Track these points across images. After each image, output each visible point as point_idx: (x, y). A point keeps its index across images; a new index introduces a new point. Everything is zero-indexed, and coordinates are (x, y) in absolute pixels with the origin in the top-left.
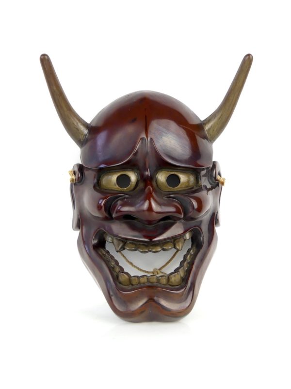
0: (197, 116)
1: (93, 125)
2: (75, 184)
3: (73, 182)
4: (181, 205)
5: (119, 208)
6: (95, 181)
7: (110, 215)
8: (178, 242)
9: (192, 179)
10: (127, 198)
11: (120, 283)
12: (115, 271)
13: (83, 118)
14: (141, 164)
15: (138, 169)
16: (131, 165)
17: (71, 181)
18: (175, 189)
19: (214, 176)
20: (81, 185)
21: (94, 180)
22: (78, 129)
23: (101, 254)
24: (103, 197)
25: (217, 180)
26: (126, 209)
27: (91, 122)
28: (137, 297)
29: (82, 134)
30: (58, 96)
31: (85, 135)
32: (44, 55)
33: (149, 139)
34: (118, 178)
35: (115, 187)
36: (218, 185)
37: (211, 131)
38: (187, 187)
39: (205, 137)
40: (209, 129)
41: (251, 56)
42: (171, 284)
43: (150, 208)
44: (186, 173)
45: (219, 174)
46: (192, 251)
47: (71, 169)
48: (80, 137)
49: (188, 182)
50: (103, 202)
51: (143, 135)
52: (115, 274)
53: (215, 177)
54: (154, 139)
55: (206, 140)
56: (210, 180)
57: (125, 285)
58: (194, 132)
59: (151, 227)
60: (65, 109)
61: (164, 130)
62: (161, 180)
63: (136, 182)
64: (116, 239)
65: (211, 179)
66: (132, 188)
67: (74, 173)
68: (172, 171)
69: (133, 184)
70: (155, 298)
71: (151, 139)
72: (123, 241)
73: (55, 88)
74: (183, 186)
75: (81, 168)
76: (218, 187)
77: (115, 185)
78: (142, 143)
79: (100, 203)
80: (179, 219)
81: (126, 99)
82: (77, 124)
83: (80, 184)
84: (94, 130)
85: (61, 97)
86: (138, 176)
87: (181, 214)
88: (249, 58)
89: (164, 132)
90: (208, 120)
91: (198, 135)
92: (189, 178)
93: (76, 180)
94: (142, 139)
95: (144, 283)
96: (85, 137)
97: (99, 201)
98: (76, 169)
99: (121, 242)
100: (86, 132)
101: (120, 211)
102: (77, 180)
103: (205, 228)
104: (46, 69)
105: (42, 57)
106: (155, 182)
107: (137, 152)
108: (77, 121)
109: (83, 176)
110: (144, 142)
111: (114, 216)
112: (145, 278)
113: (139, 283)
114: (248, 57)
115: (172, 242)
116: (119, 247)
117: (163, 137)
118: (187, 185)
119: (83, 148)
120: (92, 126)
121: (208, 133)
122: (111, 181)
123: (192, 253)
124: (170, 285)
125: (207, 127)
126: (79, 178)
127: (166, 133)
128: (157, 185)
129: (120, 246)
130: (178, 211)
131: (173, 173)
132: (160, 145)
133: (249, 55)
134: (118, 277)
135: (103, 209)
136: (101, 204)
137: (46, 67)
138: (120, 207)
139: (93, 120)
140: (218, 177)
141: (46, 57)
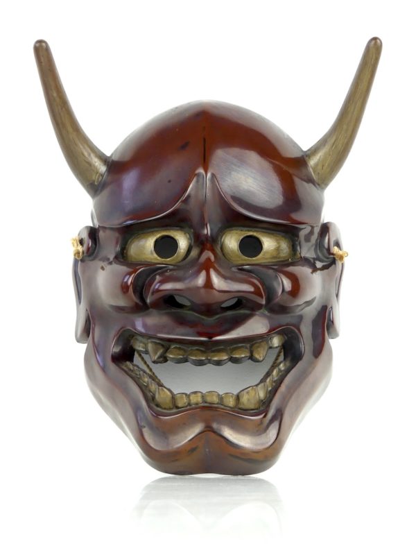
0: (295, 143)
1: (115, 158)
2: (82, 260)
3: (79, 256)
4: (263, 284)
5: (157, 287)
6: (118, 249)
7: (143, 299)
8: (258, 347)
9: (285, 246)
10: (171, 270)
11: (158, 405)
12: (150, 391)
13: (98, 147)
14: (195, 218)
15: (191, 227)
16: (178, 220)
17: (75, 255)
18: (255, 260)
19: (326, 246)
20: (93, 260)
21: (116, 247)
22: (90, 164)
23: (125, 368)
24: (130, 270)
25: (333, 254)
26: (168, 286)
27: (112, 155)
28: (184, 424)
29: (97, 173)
30: (60, 108)
31: (102, 175)
32: (40, 42)
33: (209, 175)
34: (156, 242)
35: (152, 257)
36: (333, 262)
37: (320, 167)
38: (274, 258)
39: (310, 180)
40: (317, 165)
41: (378, 41)
42: (241, 406)
43: (208, 284)
44: (273, 234)
45: (338, 244)
46: (282, 365)
47: (75, 235)
48: (94, 178)
49: (278, 249)
50: (130, 280)
51: (201, 171)
52: (150, 395)
53: (329, 249)
54: (218, 176)
55: (311, 185)
56: (318, 251)
57: (165, 409)
58: (291, 171)
59: (211, 320)
60: (70, 129)
61: (235, 161)
62: (230, 246)
63: (187, 249)
64: (152, 342)
65: (321, 251)
66: (180, 258)
67: (81, 242)
68: (249, 231)
69: (182, 251)
70: (215, 426)
71: (213, 175)
72: (163, 346)
73: (55, 95)
74: (268, 256)
75: (93, 233)
76: (334, 265)
77: (152, 253)
78: (197, 181)
79: (126, 280)
80: (259, 306)
81: (173, 113)
82: (89, 155)
83: (91, 258)
84: (116, 167)
85: (64, 109)
86: (190, 239)
87: (262, 298)
88: (376, 43)
89: (235, 165)
90: (314, 150)
91: (297, 176)
92: (278, 243)
93: (83, 252)
94: (198, 175)
95: (197, 404)
96: (101, 178)
97: (124, 279)
98: (85, 236)
99: (161, 347)
100: (103, 169)
101: (158, 291)
102: (85, 252)
103: (306, 330)
104: (43, 64)
105: (37, 45)
106: (219, 249)
107: (189, 196)
108: (90, 151)
109: (96, 245)
110: (201, 180)
111: (148, 301)
112: (200, 394)
113: (189, 404)
114: (373, 42)
115: (246, 348)
116: (156, 353)
117: (233, 173)
118: (275, 255)
119: (98, 198)
120: (113, 161)
121: (314, 172)
122: (144, 247)
123: (283, 369)
124: (240, 409)
125: (312, 162)
126: (88, 249)
127: (239, 167)
128: (224, 255)
129: (159, 354)
130: (257, 292)
131: (251, 233)
132: (229, 186)
133: (375, 39)
134: (153, 398)
135: (131, 290)
136: (127, 282)
137: (42, 59)
138: (158, 284)
139: (116, 151)
140: (335, 250)
141: (44, 44)
